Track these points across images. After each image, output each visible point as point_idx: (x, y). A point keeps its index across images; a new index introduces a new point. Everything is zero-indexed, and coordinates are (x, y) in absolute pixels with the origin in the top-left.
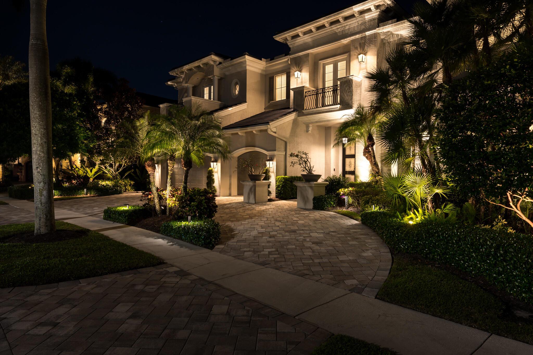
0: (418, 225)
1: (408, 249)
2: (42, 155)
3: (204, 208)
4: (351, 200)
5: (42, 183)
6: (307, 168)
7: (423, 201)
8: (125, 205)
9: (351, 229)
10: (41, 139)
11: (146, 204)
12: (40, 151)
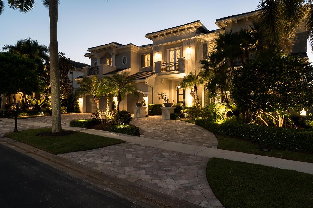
0: (222, 124)
1: (221, 133)
2: (57, 95)
3: (128, 119)
4: (187, 115)
5: (57, 108)
6: (166, 100)
7: (223, 114)
8: (82, 119)
9: (192, 127)
10: (56, 88)
11: (94, 118)
12: (56, 93)
